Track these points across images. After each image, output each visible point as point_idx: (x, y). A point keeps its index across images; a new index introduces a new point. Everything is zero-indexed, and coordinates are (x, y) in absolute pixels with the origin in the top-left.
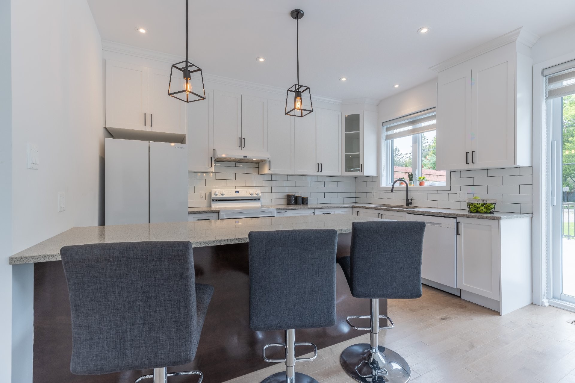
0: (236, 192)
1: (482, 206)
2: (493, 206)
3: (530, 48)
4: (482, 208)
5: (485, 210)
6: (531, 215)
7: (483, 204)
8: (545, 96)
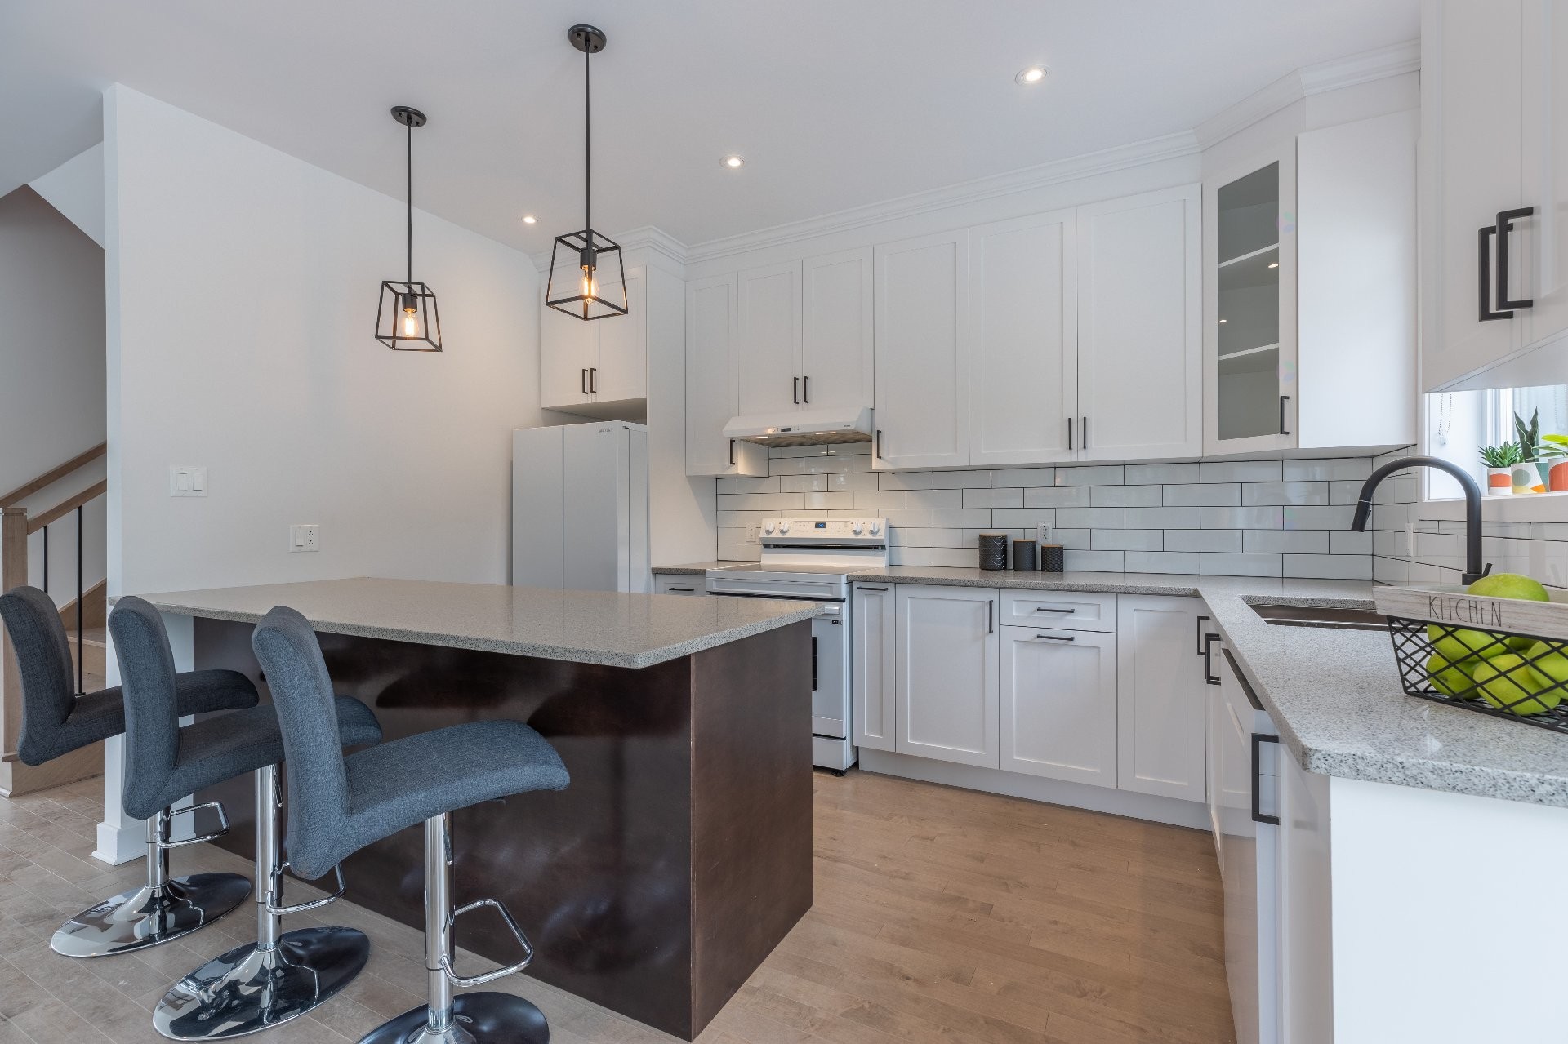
0: (818, 525)
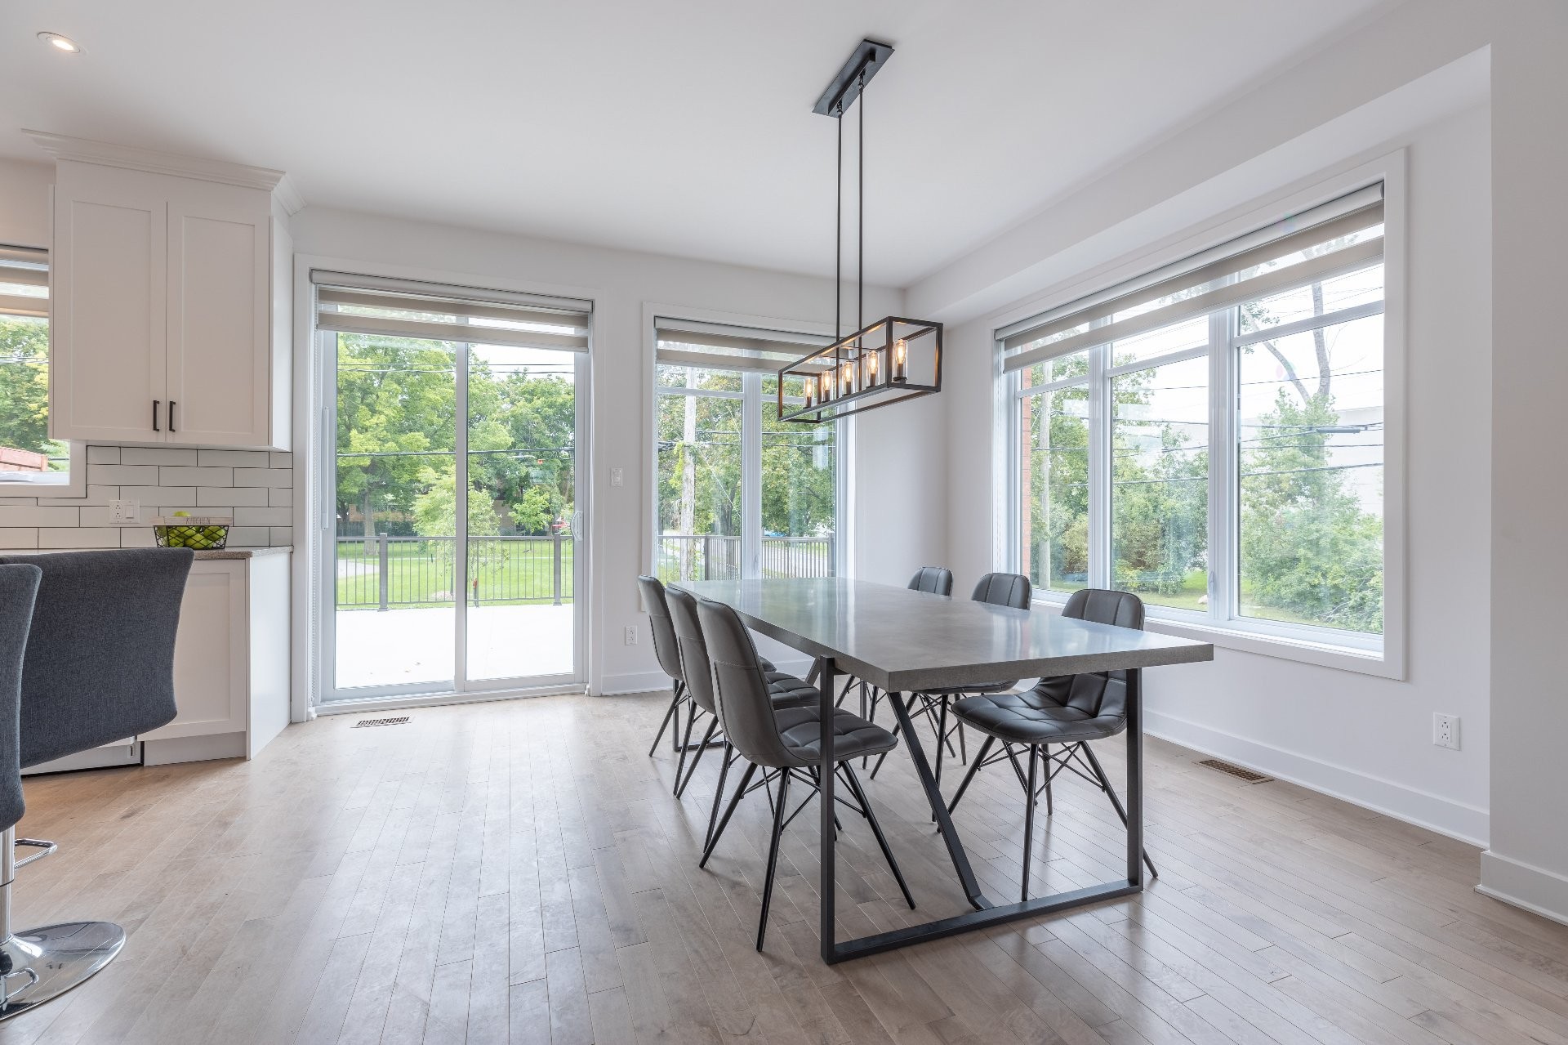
1: (198, 532)
2: (222, 532)
3: (290, 216)
4: (199, 537)
5: (204, 542)
6: (289, 549)
7: (200, 529)
8: (313, 322)
